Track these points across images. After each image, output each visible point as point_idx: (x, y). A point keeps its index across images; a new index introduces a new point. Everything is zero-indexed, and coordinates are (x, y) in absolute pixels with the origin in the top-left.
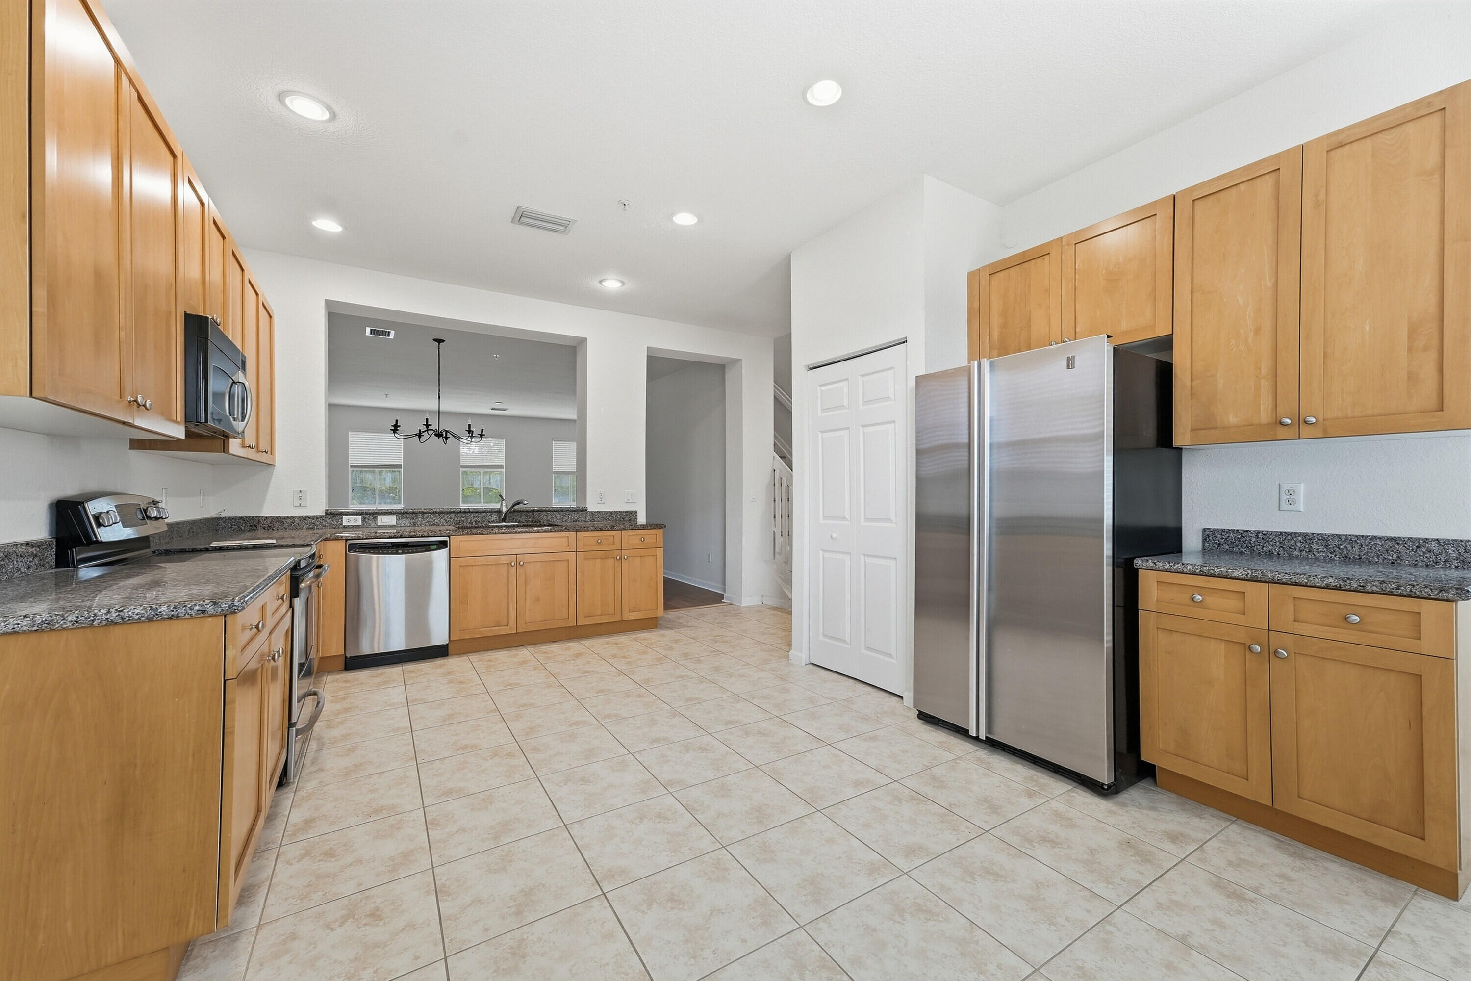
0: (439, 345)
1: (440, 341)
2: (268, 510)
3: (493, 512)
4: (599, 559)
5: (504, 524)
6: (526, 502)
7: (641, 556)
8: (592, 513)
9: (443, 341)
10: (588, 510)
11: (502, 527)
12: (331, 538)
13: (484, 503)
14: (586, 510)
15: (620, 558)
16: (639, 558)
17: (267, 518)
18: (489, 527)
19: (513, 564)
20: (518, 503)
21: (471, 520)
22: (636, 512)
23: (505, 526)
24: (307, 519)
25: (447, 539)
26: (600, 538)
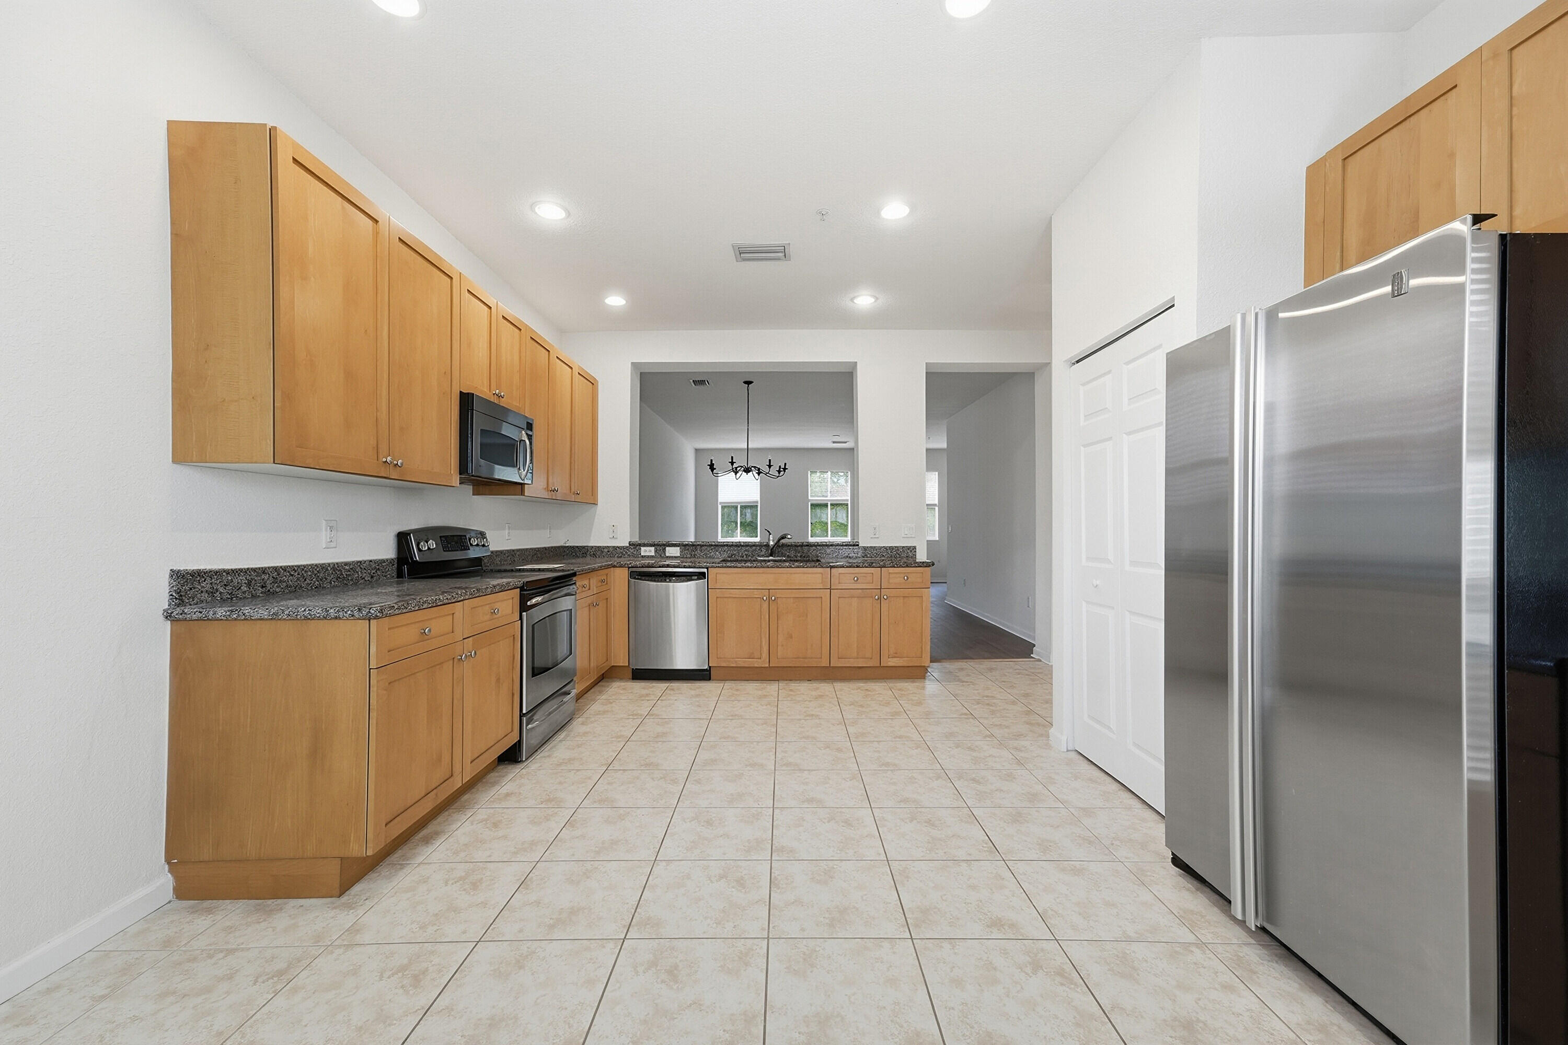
0: (748, 386)
1: (748, 383)
2: (595, 541)
3: (762, 546)
4: (856, 599)
5: (771, 558)
6: (789, 536)
7: (904, 597)
8: (865, 548)
9: (752, 382)
10: (860, 545)
11: (769, 561)
12: (618, 566)
13: (741, 537)
14: (858, 545)
15: (880, 598)
16: (902, 598)
17: (592, 547)
18: (756, 560)
19: (765, 598)
20: (783, 537)
21: (742, 554)
22: (915, 548)
23: (772, 560)
24: (618, 549)
25: (705, 570)
26: (856, 575)
